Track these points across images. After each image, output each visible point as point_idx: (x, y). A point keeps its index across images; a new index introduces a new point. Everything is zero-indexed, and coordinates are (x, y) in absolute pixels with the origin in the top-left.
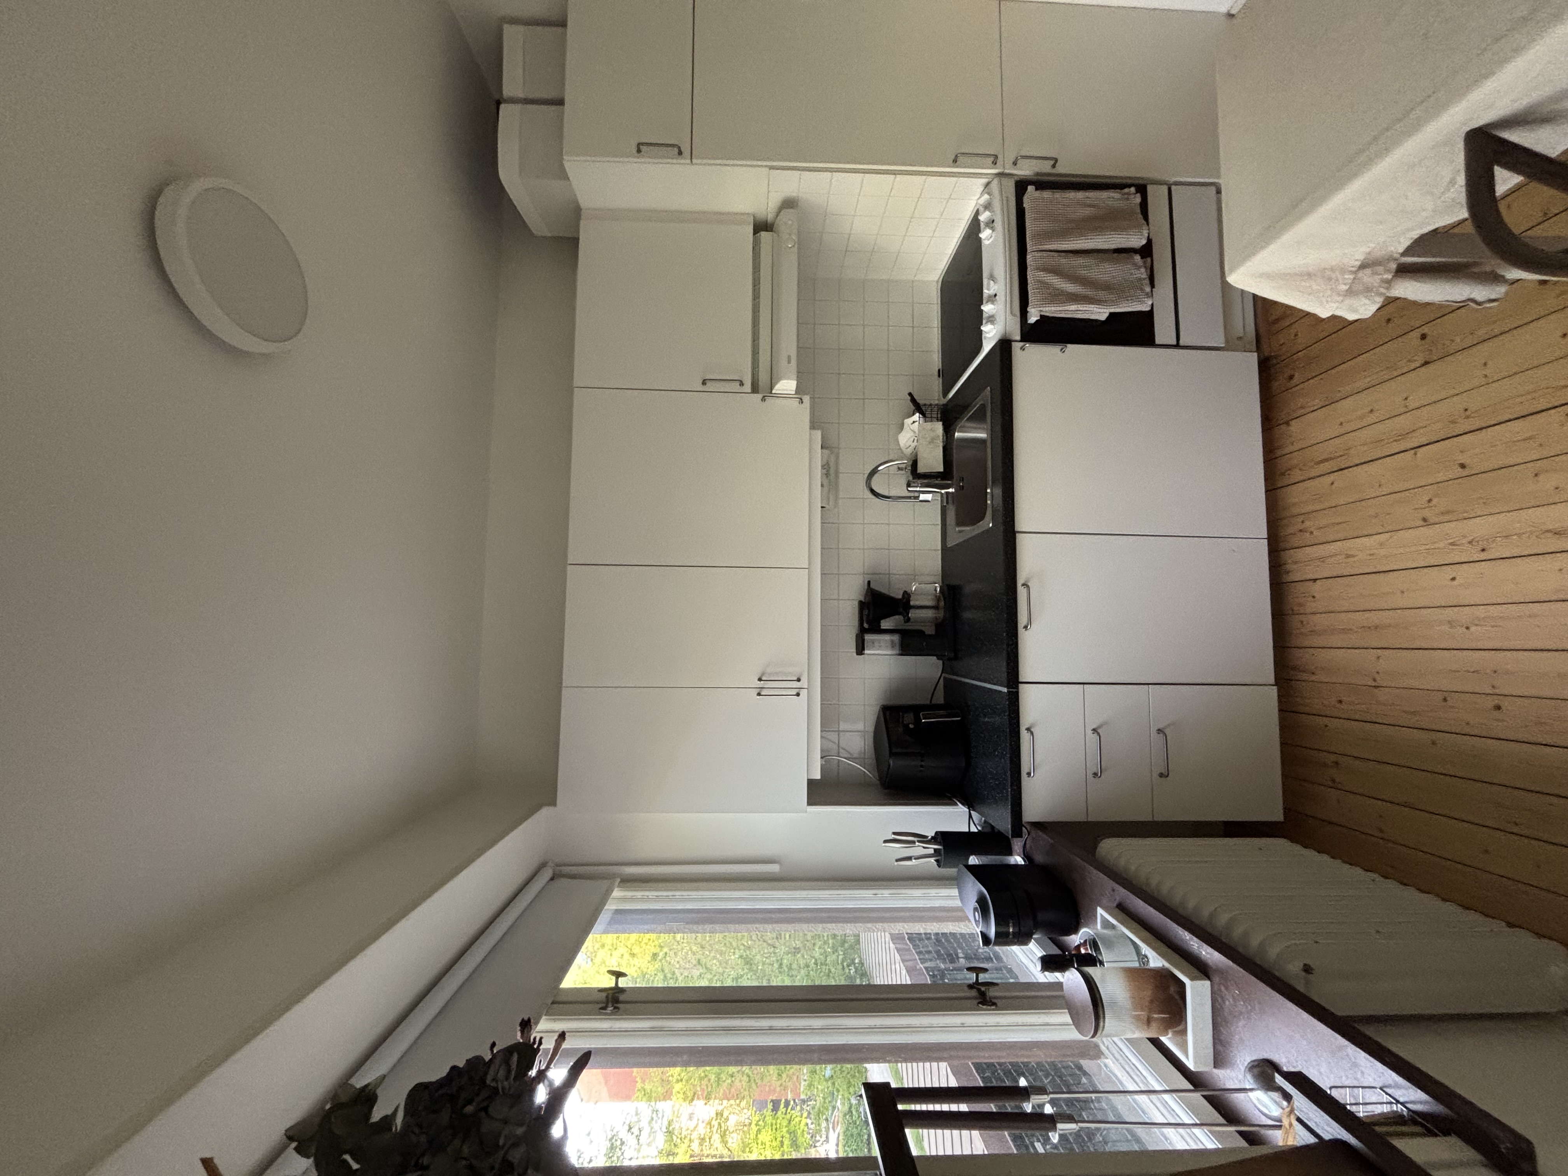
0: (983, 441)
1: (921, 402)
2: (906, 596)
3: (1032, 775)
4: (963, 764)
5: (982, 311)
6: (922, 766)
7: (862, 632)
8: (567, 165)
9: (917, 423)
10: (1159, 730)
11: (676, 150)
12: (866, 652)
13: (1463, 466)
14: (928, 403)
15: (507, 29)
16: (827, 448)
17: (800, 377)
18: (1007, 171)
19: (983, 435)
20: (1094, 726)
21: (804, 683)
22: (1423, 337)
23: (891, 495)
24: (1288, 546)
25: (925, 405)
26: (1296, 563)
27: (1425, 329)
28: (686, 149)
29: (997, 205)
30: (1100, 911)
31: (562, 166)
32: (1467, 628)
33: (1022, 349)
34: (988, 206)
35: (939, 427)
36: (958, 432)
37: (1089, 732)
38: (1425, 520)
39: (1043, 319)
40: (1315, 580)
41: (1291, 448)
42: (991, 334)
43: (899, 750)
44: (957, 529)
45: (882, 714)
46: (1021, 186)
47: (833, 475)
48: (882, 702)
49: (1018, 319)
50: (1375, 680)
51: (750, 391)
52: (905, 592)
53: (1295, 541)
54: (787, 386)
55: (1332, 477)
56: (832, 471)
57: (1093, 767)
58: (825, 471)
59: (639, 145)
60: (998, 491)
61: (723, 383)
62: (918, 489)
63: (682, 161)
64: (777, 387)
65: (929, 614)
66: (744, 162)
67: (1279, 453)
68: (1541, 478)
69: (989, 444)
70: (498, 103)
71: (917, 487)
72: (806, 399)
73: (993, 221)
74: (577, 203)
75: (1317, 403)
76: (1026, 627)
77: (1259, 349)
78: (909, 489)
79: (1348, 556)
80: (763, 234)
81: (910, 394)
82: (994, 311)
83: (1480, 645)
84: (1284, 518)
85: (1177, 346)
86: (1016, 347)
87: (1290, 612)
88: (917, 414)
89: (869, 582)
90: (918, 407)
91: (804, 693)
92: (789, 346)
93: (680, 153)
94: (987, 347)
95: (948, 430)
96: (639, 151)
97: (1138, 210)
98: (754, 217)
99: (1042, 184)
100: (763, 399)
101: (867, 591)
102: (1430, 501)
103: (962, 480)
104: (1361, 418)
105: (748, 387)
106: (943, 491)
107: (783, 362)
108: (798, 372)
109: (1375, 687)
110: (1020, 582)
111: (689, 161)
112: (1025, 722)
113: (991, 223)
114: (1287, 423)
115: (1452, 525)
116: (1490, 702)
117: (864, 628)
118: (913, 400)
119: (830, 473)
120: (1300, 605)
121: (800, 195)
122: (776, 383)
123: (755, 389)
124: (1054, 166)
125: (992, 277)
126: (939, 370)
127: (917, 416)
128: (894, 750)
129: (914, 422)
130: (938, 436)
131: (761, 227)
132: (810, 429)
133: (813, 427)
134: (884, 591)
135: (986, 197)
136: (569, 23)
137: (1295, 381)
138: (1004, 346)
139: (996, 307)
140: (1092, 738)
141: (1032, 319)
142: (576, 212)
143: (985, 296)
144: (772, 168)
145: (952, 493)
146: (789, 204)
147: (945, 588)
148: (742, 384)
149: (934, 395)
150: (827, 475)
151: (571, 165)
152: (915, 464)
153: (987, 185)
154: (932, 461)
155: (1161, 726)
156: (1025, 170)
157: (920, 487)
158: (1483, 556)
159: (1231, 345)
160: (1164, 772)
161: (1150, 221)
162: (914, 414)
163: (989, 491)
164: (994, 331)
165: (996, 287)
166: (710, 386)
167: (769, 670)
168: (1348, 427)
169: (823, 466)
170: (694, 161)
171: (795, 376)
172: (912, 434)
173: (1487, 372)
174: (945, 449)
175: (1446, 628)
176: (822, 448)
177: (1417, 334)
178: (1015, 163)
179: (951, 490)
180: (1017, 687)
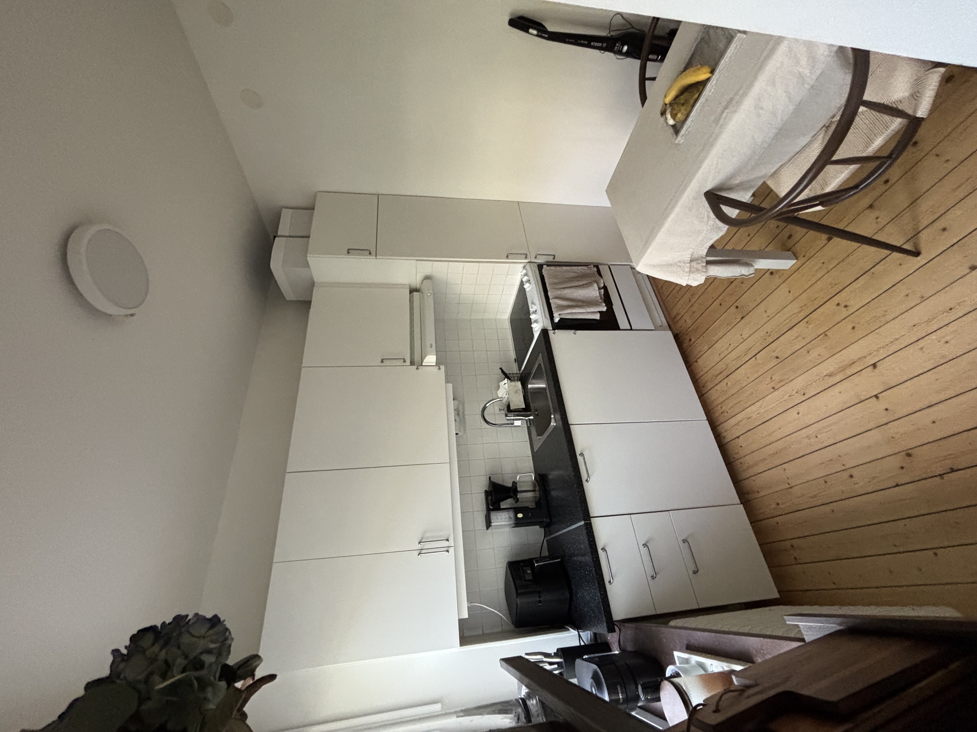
0: (544, 389)
1: (507, 372)
2: (514, 484)
3: (612, 581)
4: (568, 596)
5: (530, 319)
6: (540, 602)
7: (489, 511)
8: (308, 258)
9: (507, 384)
10: (683, 540)
11: (368, 252)
12: (493, 524)
13: (777, 358)
14: (511, 373)
15: (284, 211)
16: (456, 400)
17: (438, 353)
18: (532, 261)
19: (543, 386)
20: (643, 543)
21: (451, 543)
22: (737, 307)
23: (497, 423)
24: (718, 423)
25: (510, 374)
26: (726, 431)
27: (736, 304)
28: (373, 253)
29: (530, 273)
30: (676, 654)
31: (307, 260)
32: (816, 437)
33: (554, 333)
34: (526, 275)
35: (519, 384)
36: (530, 384)
37: (641, 547)
38: (773, 388)
39: (561, 320)
40: (738, 437)
41: (702, 373)
42: (537, 329)
43: (522, 591)
44: (538, 438)
45: (508, 568)
46: (540, 267)
47: (461, 415)
48: (507, 560)
49: (549, 320)
50: (789, 484)
51: (409, 365)
52: (514, 482)
53: (722, 419)
54: (431, 359)
55: (725, 381)
56: (461, 412)
57: (650, 572)
58: (456, 413)
59: (348, 250)
60: (558, 417)
61: (394, 361)
62: (512, 418)
63: (371, 257)
64: (425, 361)
65: (530, 495)
66: (402, 258)
67: (697, 377)
68: (810, 352)
69: (548, 391)
70: (275, 237)
71: (511, 417)
72: (443, 367)
73: (529, 280)
74: (314, 281)
75: (706, 348)
76: (587, 480)
77: (670, 328)
78: (507, 418)
79: (748, 418)
80: (415, 293)
81: (501, 369)
82: (537, 318)
83: (826, 444)
84: (713, 409)
85: (631, 329)
86: (551, 333)
87: (734, 460)
88: (506, 379)
89: (490, 478)
90: (506, 376)
91: (452, 550)
92: (431, 338)
93: (370, 253)
94: (536, 335)
95: (524, 386)
96: (348, 253)
97: (596, 273)
98: (410, 286)
99: (549, 264)
100: (417, 369)
101: (489, 484)
102: (771, 378)
103: (536, 410)
104: (727, 349)
105: (408, 363)
106: (527, 418)
107: (429, 349)
108: (436, 352)
109: (791, 488)
110: (578, 453)
111: (374, 257)
112: (600, 544)
113: (529, 281)
114: (696, 361)
115: (785, 387)
116: (846, 475)
117: (490, 509)
118: (503, 372)
119: (460, 414)
120: (738, 453)
121: (433, 274)
122: (424, 359)
123: (412, 363)
124: (554, 258)
125: (533, 303)
126: (515, 359)
127: (506, 381)
128: (519, 592)
129: (505, 384)
130: (519, 390)
131: (413, 290)
132: (446, 383)
133: (447, 381)
134: (501, 483)
135: (525, 271)
136: (315, 208)
137: (693, 340)
138: (544, 332)
139: (537, 316)
140: (644, 550)
141: (556, 320)
142: (312, 284)
143: (531, 312)
144: (417, 260)
145: (532, 419)
146: (427, 278)
147: (538, 477)
148: (405, 361)
149: (513, 369)
150: (458, 414)
151: (311, 259)
152: (509, 406)
153: (524, 267)
154: (519, 402)
155: (684, 537)
156: (541, 260)
157: (513, 417)
158: (806, 397)
159: (657, 328)
160: (695, 569)
161: (603, 276)
162: (504, 379)
163: (552, 416)
164: (538, 327)
165: (536, 307)
166: (386, 363)
167: (428, 535)
168: (722, 356)
169: (455, 410)
170: (378, 257)
171: (435, 353)
172: (505, 390)
173: (768, 314)
174: (524, 397)
175: (806, 440)
176: (454, 400)
177: (733, 308)
178: (536, 258)
179: (531, 417)
180: (590, 520)
